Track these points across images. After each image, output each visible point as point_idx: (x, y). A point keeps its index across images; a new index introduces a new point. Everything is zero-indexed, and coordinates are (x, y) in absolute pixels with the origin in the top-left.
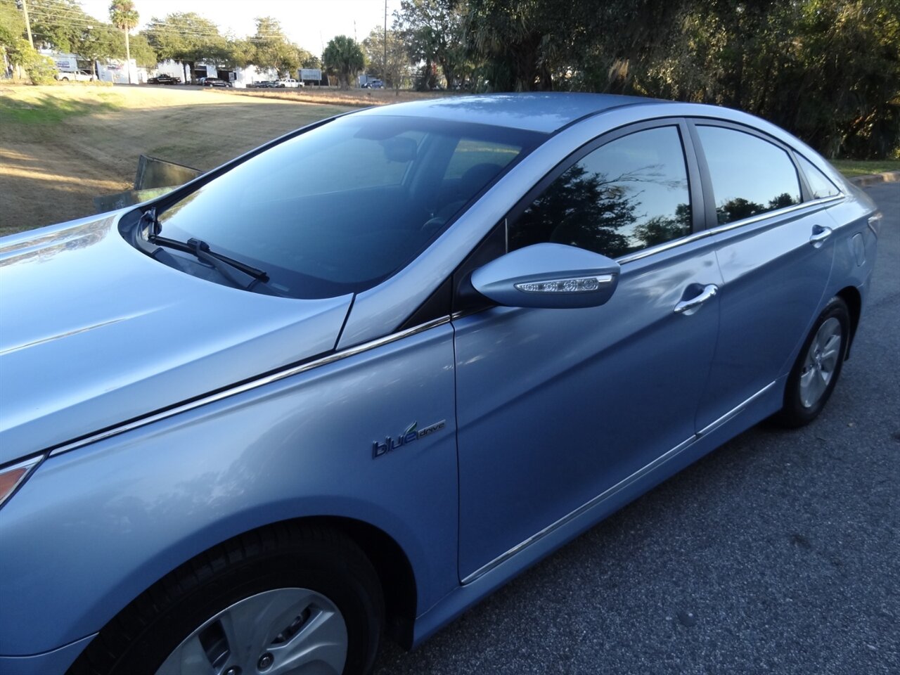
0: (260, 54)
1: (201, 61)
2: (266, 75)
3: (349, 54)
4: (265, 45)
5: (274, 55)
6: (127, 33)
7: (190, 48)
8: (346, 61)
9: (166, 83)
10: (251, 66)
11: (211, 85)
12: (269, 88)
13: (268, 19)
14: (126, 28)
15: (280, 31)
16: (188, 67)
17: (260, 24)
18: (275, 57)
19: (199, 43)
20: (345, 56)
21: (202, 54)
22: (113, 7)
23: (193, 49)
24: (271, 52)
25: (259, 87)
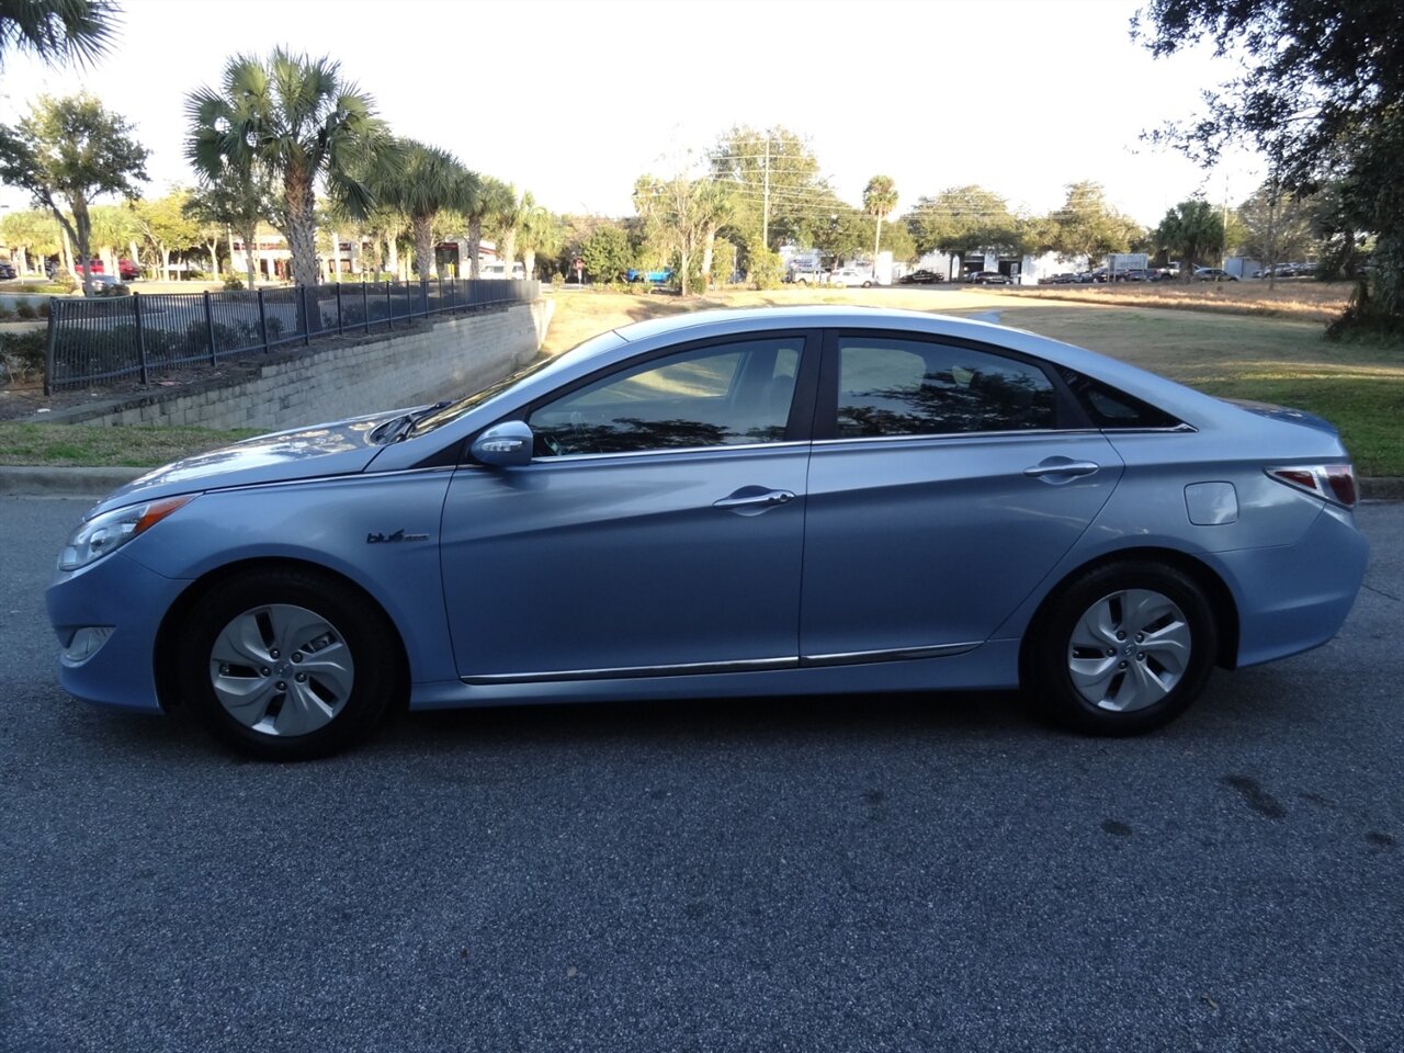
0: (1065, 234)
1: (976, 249)
2: (1072, 264)
3: (1199, 227)
4: (1075, 222)
5: (1087, 236)
6: (880, 219)
7: (962, 233)
8: (1192, 239)
9: (924, 282)
10: (1051, 252)
11: (984, 283)
12: (1072, 283)
13: (1085, 184)
14: (880, 214)
15: (1101, 200)
16: (956, 259)
17: (1073, 193)
18: (1088, 238)
19: (975, 226)
20: (1191, 231)
21: (978, 240)
22: (869, 189)
23: (967, 234)
24: (1084, 231)
25: (1057, 282)
